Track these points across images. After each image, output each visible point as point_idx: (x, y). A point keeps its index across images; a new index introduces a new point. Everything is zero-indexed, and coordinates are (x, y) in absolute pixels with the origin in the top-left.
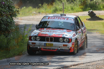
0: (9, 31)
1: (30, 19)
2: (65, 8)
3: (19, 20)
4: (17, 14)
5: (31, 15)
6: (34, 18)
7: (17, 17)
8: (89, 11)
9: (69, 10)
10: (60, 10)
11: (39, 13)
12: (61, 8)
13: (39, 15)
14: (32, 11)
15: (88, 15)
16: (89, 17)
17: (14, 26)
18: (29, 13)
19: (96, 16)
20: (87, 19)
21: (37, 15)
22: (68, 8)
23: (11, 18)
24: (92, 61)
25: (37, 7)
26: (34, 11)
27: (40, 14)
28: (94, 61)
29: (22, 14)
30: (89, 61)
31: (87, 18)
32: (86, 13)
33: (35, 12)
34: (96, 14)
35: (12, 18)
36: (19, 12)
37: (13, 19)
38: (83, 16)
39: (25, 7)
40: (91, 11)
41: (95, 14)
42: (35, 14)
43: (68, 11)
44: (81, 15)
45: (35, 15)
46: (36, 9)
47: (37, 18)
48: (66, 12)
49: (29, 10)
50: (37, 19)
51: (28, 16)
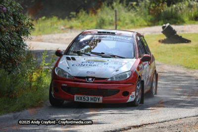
0: (15, 62)
1: (53, 39)
2: (120, 20)
3: (33, 41)
4: (29, 30)
5: (56, 32)
6: (62, 37)
7: (29, 35)
8: (164, 25)
9: (127, 24)
10: (110, 24)
11: (71, 28)
12: (112, 21)
13: (71, 32)
14: (58, 24)
15: (162, 33)
16: (164, 37)
17: (24, 53)
18: (52, 28)
19: (177, 36)
20: (160, 41)
21: (67, 32)
22: (124, 20)
23: (18, 38)
24: (169, 119)
25: (67, 17)
26: (61, 24)
27: (73, 32)
28: (172, 118)
29: (39, 30)
30: (163, 120)
31: (159, 39)
32: (158, 29)
33: (62, 27)
34: (176, 30)
35: (21, 38)
36: (33, 27)
37: (22, 40)
38: (153, 34)
39: (44, 18)
40: (168, 25)
41: (174, 32)
42: (62, 31)
43: (125, 25)
44: (149, 33)
45: (63, 33)
46: (66, 20)
47: (67, 37)
48: (121, 26)
49: (51, 23)
50: (66, 39)
51: (50, 34)
